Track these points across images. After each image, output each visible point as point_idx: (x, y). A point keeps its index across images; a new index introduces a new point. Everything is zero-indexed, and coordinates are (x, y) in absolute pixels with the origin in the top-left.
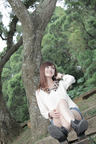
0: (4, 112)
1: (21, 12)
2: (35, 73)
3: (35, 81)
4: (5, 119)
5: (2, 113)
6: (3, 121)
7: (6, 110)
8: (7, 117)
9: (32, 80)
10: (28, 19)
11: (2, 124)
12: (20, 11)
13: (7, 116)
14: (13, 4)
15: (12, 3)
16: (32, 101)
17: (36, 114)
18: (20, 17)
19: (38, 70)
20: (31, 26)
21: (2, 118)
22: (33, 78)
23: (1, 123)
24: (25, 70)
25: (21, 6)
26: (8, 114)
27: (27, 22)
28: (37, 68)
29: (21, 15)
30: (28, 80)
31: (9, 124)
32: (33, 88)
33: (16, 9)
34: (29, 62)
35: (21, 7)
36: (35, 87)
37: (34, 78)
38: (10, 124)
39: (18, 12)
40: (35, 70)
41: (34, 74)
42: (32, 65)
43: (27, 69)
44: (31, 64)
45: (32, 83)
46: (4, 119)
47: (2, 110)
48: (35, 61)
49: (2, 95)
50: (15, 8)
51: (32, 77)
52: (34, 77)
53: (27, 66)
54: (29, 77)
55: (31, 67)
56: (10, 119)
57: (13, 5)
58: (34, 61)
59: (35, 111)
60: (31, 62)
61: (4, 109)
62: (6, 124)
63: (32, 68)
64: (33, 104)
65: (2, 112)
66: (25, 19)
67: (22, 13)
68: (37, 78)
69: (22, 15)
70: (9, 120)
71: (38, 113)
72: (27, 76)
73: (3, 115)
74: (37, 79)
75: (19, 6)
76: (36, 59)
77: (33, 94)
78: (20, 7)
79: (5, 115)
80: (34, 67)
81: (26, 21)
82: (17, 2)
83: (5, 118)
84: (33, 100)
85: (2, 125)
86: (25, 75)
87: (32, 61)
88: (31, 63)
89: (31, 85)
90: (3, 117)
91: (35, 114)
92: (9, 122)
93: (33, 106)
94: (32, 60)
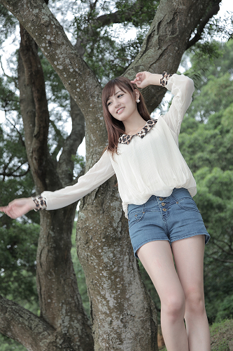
0: (71, 311)
1: (77, 85)
2: (106, 237)
3: (106, 260)
4: (71, 330)
5: (64, 311)
6: (66, 334)
7: (75, 306)
8: (76, 325)
9: (99, 257)
10: (96, 100)
11: (62, 341)
12: (75, 80)
13: (76, 321)
14: (58, 64)
15: (55, 63)
16: (98, 311)
17: (107, 345)
18: (76, 95)
19: (115, 230)
20: (101, 118)
21: (64, 327)
22: (100, 251)
23: (60, 340)
24: (82, 229)
25: (77, 70)
26: (79, 317)
27: (93, 108)
28: (112, 226)
29: (78, 90)
30: (89, 254)
31: (78, 343)
32: (100, 277)
33: (65, 76)
34: (93, 209)
35: (76, 72)
36: (105, 274)
37: (102, 251)
38: (81, 343)
39: (70, 84)
40: (106, 232)
41: (104, 240)
42: (101, 217)
43: (87, 227)
44: (99, 214)
45: (99, 265)
46: (69, 328)
47: (64, 306)
48: (110, 206)
49: (69, 268)
50: (63, 75)
51: (98, 247)
52: (102, 249)
53: (87, 219)
54: (91, 247)
55: (98, 222)
56: (82, 330)
57: (58, 67)
58: (105, 207)
59: (105, 336)
60: (100, 208)
61: (69, 303)
62: (72, 342)
63: (100, 226)
64: (101, 318)
65: (66, 310)
66: (88, 100)
67: (80, 85)
68: (113, 252)
69: (81, 90)
70: (80, 331)
71: (111, 342)
72: (86, 244)
73: (67, 318)
74: (111, 255)
75: (72, 70)
76: (112, 202)
77: (102, 293)
78: (74, 71)
79: (71, 320)
80: (103, 222)
81: (91, 105)
82: (68, 60)
83: (71, 327)
84: (100, 307)
85: (61, 345)
86: (83, 241)
87: (102, 206)
88: (97, 211)
89: (95, 268)
90: (66, 324)
91: (104, 344)
92: (80, 337)
93: (101, 324)
94: (102, 204)
